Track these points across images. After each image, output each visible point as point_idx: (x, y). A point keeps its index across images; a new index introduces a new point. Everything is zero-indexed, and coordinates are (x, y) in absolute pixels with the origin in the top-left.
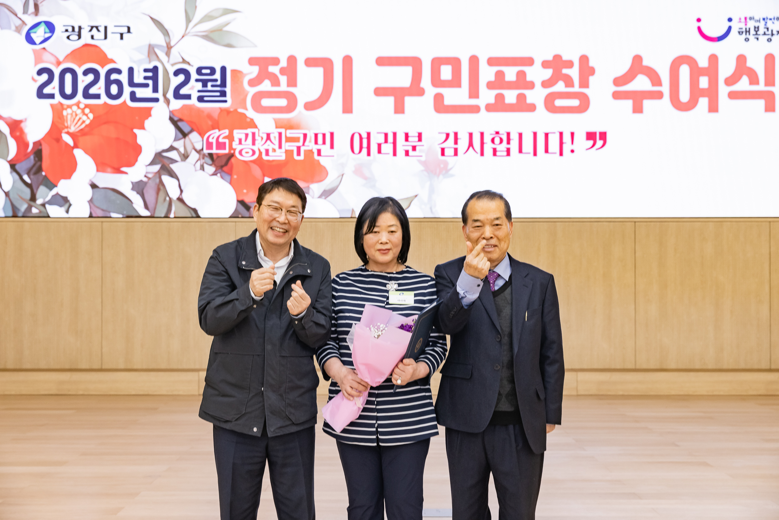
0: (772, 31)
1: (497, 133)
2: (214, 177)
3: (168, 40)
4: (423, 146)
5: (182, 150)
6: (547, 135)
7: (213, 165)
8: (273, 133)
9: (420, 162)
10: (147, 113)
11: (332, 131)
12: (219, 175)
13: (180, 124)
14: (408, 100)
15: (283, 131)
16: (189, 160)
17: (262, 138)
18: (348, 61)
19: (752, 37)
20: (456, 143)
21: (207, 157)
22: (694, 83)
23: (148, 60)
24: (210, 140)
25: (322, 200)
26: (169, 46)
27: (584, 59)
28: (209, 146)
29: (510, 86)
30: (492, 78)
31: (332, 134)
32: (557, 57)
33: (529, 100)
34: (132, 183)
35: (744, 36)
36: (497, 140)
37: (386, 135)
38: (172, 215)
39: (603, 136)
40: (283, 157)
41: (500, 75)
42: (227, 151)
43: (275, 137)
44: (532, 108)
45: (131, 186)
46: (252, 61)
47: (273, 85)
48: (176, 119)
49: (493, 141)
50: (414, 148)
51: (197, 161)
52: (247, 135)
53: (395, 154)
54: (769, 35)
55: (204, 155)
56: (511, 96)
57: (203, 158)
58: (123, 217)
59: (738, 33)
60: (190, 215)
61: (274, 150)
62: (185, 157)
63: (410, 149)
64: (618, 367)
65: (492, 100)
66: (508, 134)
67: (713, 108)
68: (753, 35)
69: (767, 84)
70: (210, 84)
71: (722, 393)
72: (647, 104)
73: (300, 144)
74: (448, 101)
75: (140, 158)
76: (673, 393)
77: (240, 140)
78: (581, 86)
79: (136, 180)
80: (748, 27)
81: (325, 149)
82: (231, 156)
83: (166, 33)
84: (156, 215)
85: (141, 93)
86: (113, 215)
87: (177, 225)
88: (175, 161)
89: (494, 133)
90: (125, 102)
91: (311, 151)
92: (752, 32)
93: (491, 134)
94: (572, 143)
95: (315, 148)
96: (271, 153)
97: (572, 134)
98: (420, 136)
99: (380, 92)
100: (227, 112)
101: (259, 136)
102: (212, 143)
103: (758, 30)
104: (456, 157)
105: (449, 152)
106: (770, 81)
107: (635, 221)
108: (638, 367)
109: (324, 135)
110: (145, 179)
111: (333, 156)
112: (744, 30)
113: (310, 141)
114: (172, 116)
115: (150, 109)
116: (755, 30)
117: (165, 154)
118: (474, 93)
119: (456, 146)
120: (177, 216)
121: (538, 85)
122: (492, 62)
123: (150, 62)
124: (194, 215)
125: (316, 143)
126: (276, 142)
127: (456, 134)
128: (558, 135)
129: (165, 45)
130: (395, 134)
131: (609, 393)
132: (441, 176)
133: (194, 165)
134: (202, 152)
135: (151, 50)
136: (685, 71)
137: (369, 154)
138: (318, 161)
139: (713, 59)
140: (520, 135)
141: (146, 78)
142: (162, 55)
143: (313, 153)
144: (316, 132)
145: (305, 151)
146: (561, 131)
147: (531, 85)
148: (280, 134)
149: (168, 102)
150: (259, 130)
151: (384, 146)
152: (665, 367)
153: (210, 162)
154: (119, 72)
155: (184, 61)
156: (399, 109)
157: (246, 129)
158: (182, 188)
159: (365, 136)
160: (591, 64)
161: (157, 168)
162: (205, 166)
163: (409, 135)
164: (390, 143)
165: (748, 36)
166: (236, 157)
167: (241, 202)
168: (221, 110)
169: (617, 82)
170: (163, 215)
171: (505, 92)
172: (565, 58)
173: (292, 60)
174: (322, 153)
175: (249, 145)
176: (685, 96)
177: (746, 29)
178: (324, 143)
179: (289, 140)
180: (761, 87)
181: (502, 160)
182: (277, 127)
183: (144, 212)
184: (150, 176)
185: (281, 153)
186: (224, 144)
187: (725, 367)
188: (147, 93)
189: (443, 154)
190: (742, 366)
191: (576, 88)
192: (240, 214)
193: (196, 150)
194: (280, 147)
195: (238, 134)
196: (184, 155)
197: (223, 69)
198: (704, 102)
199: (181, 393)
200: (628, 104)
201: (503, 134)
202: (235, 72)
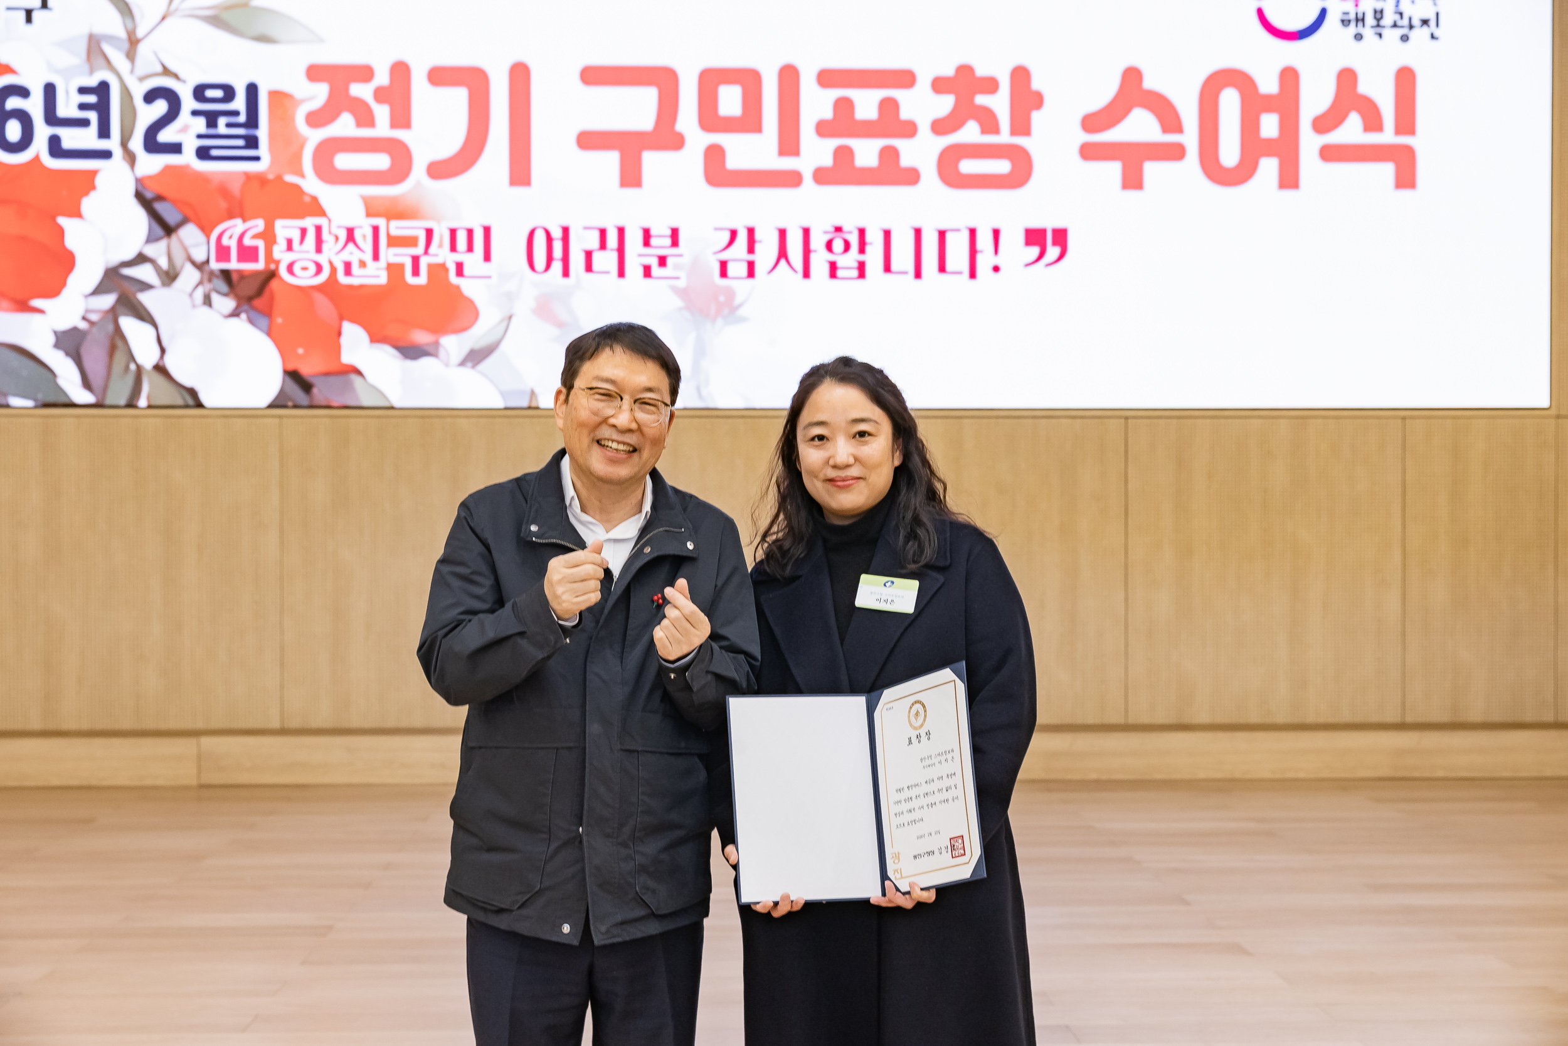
0: (1410, 19)
1: (838, 229)
2: (234, 320)
3: (130, 26)
4: (681, 256)
5: (163, 263)
6: (942, 234)
7: (232, 296)
8: (361, 227)
9: (675, 290)
10: (87, 182)
11: (486, 223)
12: (244, 316)
13: (159, 207)
14: (651, 160)
15: (381, 222)
16: (179, 283)
17: (337, 238)
18: (520, 74)
19: (1368, 32)
20: (751, 250)
21: (217, 277)
22: (1249, 126)
23: (86, 68)
24: (225, 241)
25: (467, 372)
26: (133, 39)
27: (1020, 75)
28: (223, 253)
29: (867, 130)
30: (828, 114)
31: (487, 230)
32: (965, 71)
33: (905, 161)
34: (55, 333)
35: (1352, 29)
36: (838, 245)
37: (603, 233)
38: (143, 402)
39: (1060, 237)
40: (382, 279)
41: (844, 106)
42: (260, 265)
43: (364, 237)
44: (911, 177)
45: (52, 339)
46: (315, 73)
47: (359, 124)
48: (149, 195)
49: (829, 246)
50: (662, 261)
51: (197, 286)
52: (304, 232)
53: (621, 273)
54: (1402, 27)
55: (211, 275)
56: (866, 152)
57: (210, 280)
58: (36, 407)
59: (1339, 24)
60: (180, 402)
61: (363, 264)
62: (169, 277)
63: (654, 262)
64: (1090, 720)
65: (828, 161)
66: (862, 232)
67: (1289, 179)
68: (1372, 27)
69: (1399, 131)
70: (222, 121)
71: (1302, 775)
72: (1152, 170)
73: (419, 250)
74: (733, 162)
75: (72, 279)
76: (1202, 775)
77: (290, 242)
78: (1014, 132)
79: (64, 325)
80: (1361, 10)
81: (473, 261)
82: (271, 275)
83: (126, 10)
84: (108, 402)
85: (71, 138)
86: (15, 401)
87: (154, 422)
88: (146, 286)
89: (832, 229)
90: (37, 159)
91: (443, 267)
92: (1370, 20)
93: (826, 232)
94: (996, 252)
95: (450, 260)
96: (355, 269)
97: (996, 233)
98: (675, 233)
99: (589, 141)
100: (260, 179)
101: (330, 233)
102: (228, 248)
103: (1382, 18)
104: (750, 281)
105: (737, 269)
106: (1406, 123)
107: (1127, 417)
108: (1132, 720)
109: (470, 232)
110: (83, 325)
111: (489, 277)
112: (1352, 16)
113: (441, 245)
114: (140, 188)
115: (93, 173)
116: (1375, 18)
117: (127, 271)
118: (789, 145)
119: (751, 257)
120: (153, 403)
121: (924, 128)
122: (827, 78)
123: (92, 71)
124: (191, 402)
125: (453, 248)
126: (368, 246)
127: (751, 232)
128: (966, 235)
129: (123, 34)
130: (621, 231)
131: (1069, 777)
132: (720, 321)
133: (191, 295)
134: (206, 268)
135: (94, 48)
136: (1230, 101)
137: (566, 273)
138: (458, 288)
139: (1289, 77)
140: (887, 234)
141: (83, 107)
142: (118, 58)
143: (446, 270)
144: (453, 226)
145: (431, 267)
146: (972, 225)
147: (909, 130)
148: (376, 229)
149: (131, 158)
150: (330, 220)
151: (598, 258)
152: (1186, 720)
153: (224, 287)
154: (24, 92)
155: (166, 72)
156: (631, 177)
157: (301, 216)
158: (165, 343)
159: (557, 234)
160: (1036, 84)
161: (108, 301)
162: (215, 297)
163: (653, 232)
164: (612, 250)
165: (1360, 29)
166: (281, 278)
167: (293, 375)
168: (248, 177)
169: (1091, 123)
170: (123, 402)
171: (856, 144)
172: (980, 72)
173: (400, 71)
174: (467, 271)
175: (308, 252)
176: (1230, 153)
177: (1357, 14)
178: (470, 248)
179: (394, 241)
180: (1388, 136)
181: (848, 287)
182: (369, 214)
183: (82, 396)
184: (94, 317)
185: (378, 269)
186: (255, 249)
187: (1311, 719)
188: (86, 138)
189: (724, 273)
190: (1346, 717)
191: (1004, 137)
192: (290, 399)
193: (194, 263)
194: (376, 257)
195: (285, 229)
196: (167, 273)
197: (252, 90)
198: (1269, 167)
199: (160, 782)
200: (1113, 169)
201: (850, 232)
202: (277, 96)
